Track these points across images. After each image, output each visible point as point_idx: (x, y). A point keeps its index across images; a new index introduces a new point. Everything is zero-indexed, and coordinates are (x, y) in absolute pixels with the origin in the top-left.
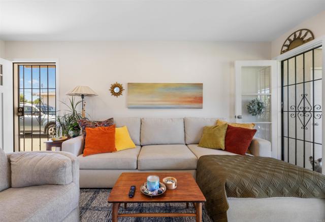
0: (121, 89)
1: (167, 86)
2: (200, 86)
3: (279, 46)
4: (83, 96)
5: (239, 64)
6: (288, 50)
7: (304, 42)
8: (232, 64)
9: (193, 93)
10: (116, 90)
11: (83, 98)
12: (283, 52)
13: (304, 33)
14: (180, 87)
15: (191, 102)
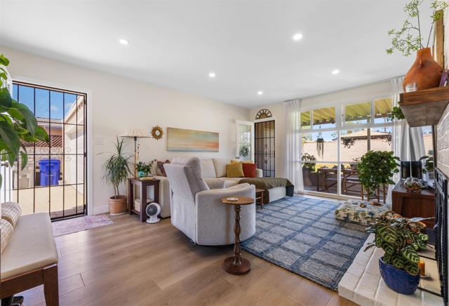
0: (161, 132)
1: (197, 133)
2: (216, 135)
3: (254, 114)
4: (135, 138)
5: (238, 122)
6: (259, 118)
7: (267, 117)
8: (234, 122)
9: (212, 139)
10: (156, 133)
11: (135, 140)
12: (257, 119)
13: (267, 112)
14: (206, 134)
15: (212, 146)
